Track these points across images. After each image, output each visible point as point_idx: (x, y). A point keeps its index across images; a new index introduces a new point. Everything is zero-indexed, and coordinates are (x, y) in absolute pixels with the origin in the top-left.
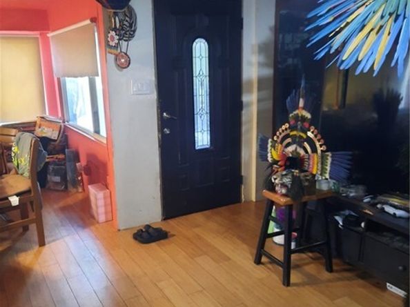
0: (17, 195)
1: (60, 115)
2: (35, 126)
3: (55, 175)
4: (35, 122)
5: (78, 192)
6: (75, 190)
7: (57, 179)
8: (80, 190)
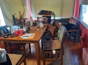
0: (56, 50)
1: (78, 17)
2: (70, 20)
3: (72, 37)
4: (70, 19)
5: (78, 44)
6: (78, 43)
7: (73, 38)
8: (79, 44)
